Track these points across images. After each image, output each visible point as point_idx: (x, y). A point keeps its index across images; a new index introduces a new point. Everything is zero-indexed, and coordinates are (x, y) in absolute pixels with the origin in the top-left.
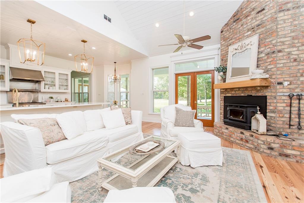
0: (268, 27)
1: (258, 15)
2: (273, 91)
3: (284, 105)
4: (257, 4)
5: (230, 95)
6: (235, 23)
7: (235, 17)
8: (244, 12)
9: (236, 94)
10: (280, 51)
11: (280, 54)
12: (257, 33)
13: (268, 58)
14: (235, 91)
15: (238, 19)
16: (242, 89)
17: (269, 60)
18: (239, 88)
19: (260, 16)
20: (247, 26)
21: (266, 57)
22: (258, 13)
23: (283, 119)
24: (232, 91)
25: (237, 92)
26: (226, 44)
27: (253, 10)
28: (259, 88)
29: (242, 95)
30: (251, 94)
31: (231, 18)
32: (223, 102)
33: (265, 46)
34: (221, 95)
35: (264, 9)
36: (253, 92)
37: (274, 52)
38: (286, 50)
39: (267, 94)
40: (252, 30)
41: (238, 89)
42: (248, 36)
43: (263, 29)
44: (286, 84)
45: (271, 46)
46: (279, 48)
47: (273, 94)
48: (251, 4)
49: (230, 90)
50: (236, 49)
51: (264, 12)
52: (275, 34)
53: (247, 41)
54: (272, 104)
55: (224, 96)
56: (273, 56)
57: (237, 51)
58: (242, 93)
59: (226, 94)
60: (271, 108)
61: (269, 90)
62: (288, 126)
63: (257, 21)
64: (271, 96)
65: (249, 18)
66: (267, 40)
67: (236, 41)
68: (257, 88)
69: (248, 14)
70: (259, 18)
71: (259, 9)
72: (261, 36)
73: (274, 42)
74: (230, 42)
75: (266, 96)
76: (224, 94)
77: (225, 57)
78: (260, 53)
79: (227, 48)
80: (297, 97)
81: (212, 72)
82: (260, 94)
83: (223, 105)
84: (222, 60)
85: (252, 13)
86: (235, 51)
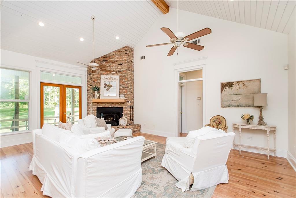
0: (123, 74)
1: (119, 66)
2: (126, 105)
3: (129, 111)
4: (118, 60)
5: (101, 107)
6: (104, 62)
7: (105, 58)
8: (111, 59)
9: (106, 106)
10: (128, 88)
11: (128, 89)
12: (118, 75)
13: (124, 89)
14: (105, 104)
15: (107, 61)
17: (124, 90)
19: (120, 67)
20: (113, 68)
21: (123, 89)
22: (119, 65)
23: (129, 118)
24: (103, 104)
26: (98, 72)
27: (116, 61)
28: (119, 103)
29: (110, 107)
30: (115, 106)
31: (102, 57)
32: (96, 111)
33: (123, 83)
34: (94, 107)
35: (121, 65)
37: (126, 87)
38: (130, 88)
39: (123, 107)
40: (116, 72)
41: (107, 103)
42: (113, 74)
43: (121, 74)
44: (130, 102)
45: (125, 84)
46: (128, 86)
47: (126, 107)
48: (115, 58)
49: (101, 104)
50: (107, 79)
51: (121, 66)
52: (126, 79)
53: (114, 77)
54: (125, 111)
55: (97, 108)
57: (107, 80)
58: (110, 105)
59: (98, 106)
60: (125, 113)
61: (124, 105)
62: (130, 120)
63: (118, 68)
64: (125, 107)
65: (114, 64)
66: (123, 81)
67: (106, 74)
69: (113, 62)
70: (120, 68)
71: (119, 63)
72: (121, 77)
73: (126, 82)
74: (101, 72)
75: (123, 108)
76: (96, 106)
77: (96, 81)
78: (120, 86)
79: (98, 75)
80: (132, 107)
81: (80, 88)
82: (120, 107)
83: (96, 113)
84: (94, 82)
85: (116, 63)
86: (105, 80)
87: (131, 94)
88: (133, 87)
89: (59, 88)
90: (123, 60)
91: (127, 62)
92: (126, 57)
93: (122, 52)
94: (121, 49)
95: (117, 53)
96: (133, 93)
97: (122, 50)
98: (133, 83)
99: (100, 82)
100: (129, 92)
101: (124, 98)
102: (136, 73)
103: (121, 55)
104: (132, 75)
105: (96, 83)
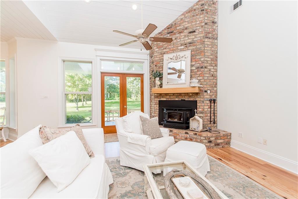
0: (198, 47)
1: (189, 34)
2: (202, 97)
3: (207, 107)
4: (189, 25)
5: (165, 99)
6: (169, 35)
7: (169, 29)
8: (178, 28)
9: (171, 99)
10: (206, 67)
11: (206, 70)
12: (189, 49)
13: (198, 71)
14: (170, 96)
15: (172, 32)
16: (177, 94)
17: (199, 73)
18: (174, 94)
19: (192, 36)
20: (181, 41)
21: (196, 70)
22: (190, 33)
23: (207, 118)
24: (167, 96)
25: (171, 97)
26: (160, 51)
27: (186, 29)
28: (191, 94)
29: (177, 99)
30: (184, 99)
31: (165, 29)
32: (158, 106)
33: (196, 61)
34: (156, 99)
35: (194, 32)
36: (186, 97)
37: (202, 67)
38: (209, 67)
39: (197, 99)
40: (185, 46)
41: (172, 95)
42: (181, 50)
43: (194, 47)
44: (209, 92)
45: (200, 62)
46: (206, 65)
47: (202, 99)
48: (184, 24)
49: (164, 95)
50: (171, 59)
52: (203, 53)
53: (182, 54)
54: (201, 107)
55: (159, 100)
56: (202, 70)
57: (172, 60)
58: (176, 98)
59: (160, 98)
60: (200, 110)
61: (199, 96)
62: (209, 123)
63: (189, 39)
64: (200, 101)
65: (182, 34)
66: (197, 57)
67: (171, 52)
68: (189, 94)
69: (181, 31)
70: (191, 37)
71: (191, 30)
72: (193, 52)
73: (202, 59)
74: (164, 50)
75: (197, 101)
76: (159, 98)
77: (159, 64)
78: (192, 66)
79: (161, 56)
80: (213, 101)
81: (141, 76)
82: (192, 99)
83: (158, 108)
84: (156, 66)
85: (185, 31)
86: (170, 60)
87: (212, 78)
88: (216, 66)
89: (118, 78)
90: (198, 22)
91: (203, 24)
92: (201, 16)
93: (195, 10)
94: (194, 6)
95: (187, 15)
96: (216, 77)
97: (195, 8)
98: (215, 59)
99: (163, 66)
100: (207, 75)
101: (198, 85)
102: (220, 42)
103: (194, 16)
104: (214, 46)
105: (158, 68)
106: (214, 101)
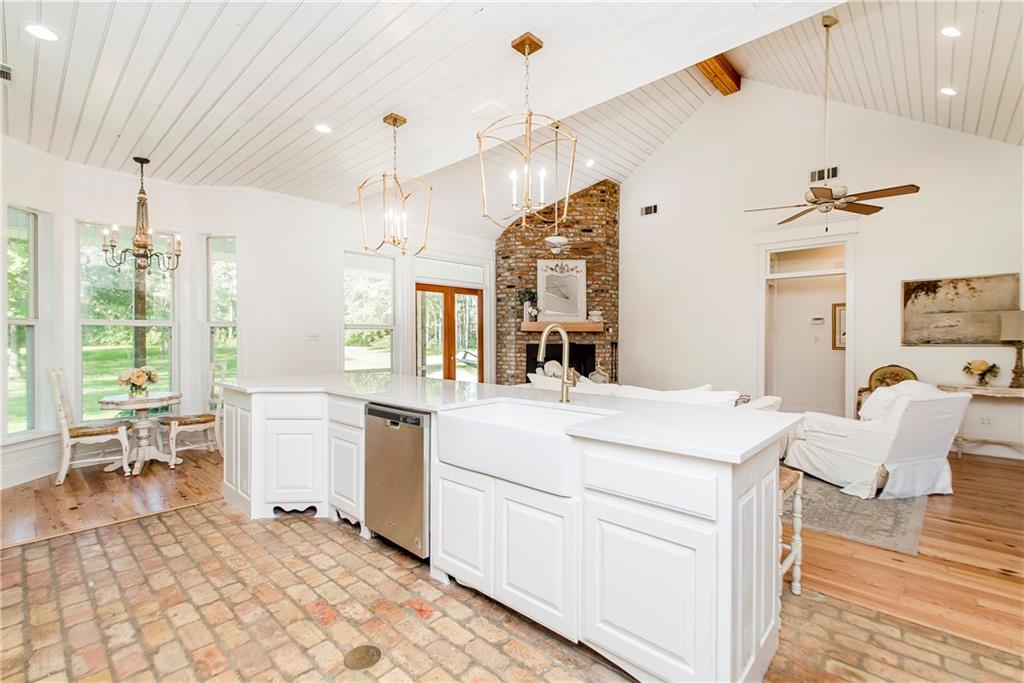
0: (596, 257)
1: (583, 233)
2: (602, 338)
3: (608, 355)
4: (582, 217)
5: (538, 342)
6: (545, 225)
7: (546, 216)
9: (550, 342)
10: (606, 291)
11: (608, 295)
12: (583, 259)
13: (596, 296)
15: (552, 222)
17: (598, 299)
18: (555, 332)
19: (587, 238)
21: (593, 295)
22: (584, 231)
23: (608, 371)
25: (550, 338)
26: (529, 252)
27: (578, 222)
28: (585, 334)
30: (573, 342)
31: (539, 212)
32: (525, 355)
33: (594, 280)
34: (519, 342)
35: (590, 231)
36: (576, 338)
37: (602, 291)
38: (610, 291)
39: (595, 342)
42: (570, 258)
43: (591, 257)
44: (611, 330)
45: (600, 283)
46: (607, 287)
47: (602, 342)
48: (574, 213)
49: (537, 334)
50: (552, 269)
51: (589, 234)
52: (603, 269)
53: (570, 264)
54: (600, 355)
55: (527, 345)
56: (603, 295)
57: (554, 273)
59: (529, 340)
60: (600, 359)
61: (597, 337)
63: (582, 240)
64: (599, 344)
65: (570, 230)
66: (596, 273)
67: (551, 257)
68: (582, 334)
69: (567, 223)
70: (585, 239)
71: (585, 227)
72: (589, 265)
73: (603, 278)
74: (538, 252)
75: (594, 345)
76: (525, 340)
77: (526, 275)
78: (588, 286)
79: (530, 260)
80: (614, 345)
81: (479, 293)
82: (586, 342)
83: (525, 359)
84: (520, 277)
85: (575, 226)
86: (550, 272)
87: (613, 308)
88: (617, 289)
89: (441, 294)
90: (596, 218)
91: (604, 223)
92: (602, 209)
93: (591, 196)
94: (590, 189)
95: (578, 200)
96: (617, 307)
97: (591, 192)
98: (616, 280)
99: (536, 279)
100: (609, 304)
101: (601, 319)
102: (622, 251)
103: (589, 205)
104: (616, 256)
105: (524, 282)
106: (616, 344)
